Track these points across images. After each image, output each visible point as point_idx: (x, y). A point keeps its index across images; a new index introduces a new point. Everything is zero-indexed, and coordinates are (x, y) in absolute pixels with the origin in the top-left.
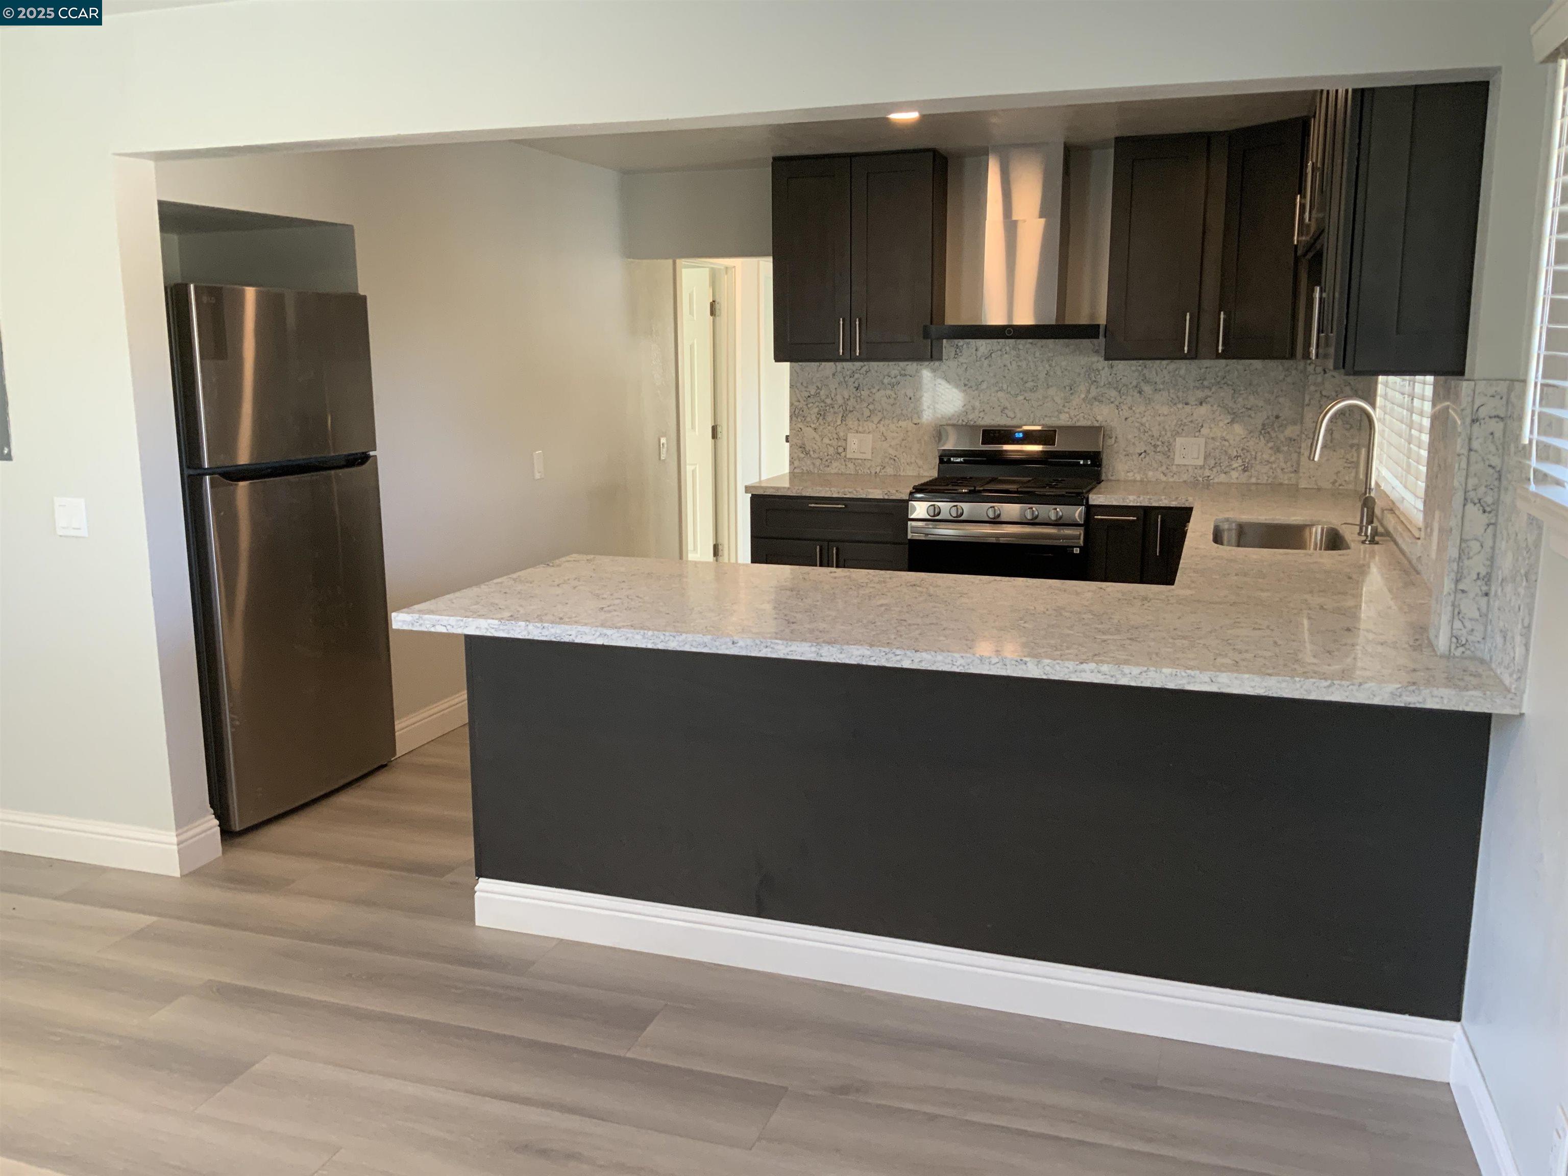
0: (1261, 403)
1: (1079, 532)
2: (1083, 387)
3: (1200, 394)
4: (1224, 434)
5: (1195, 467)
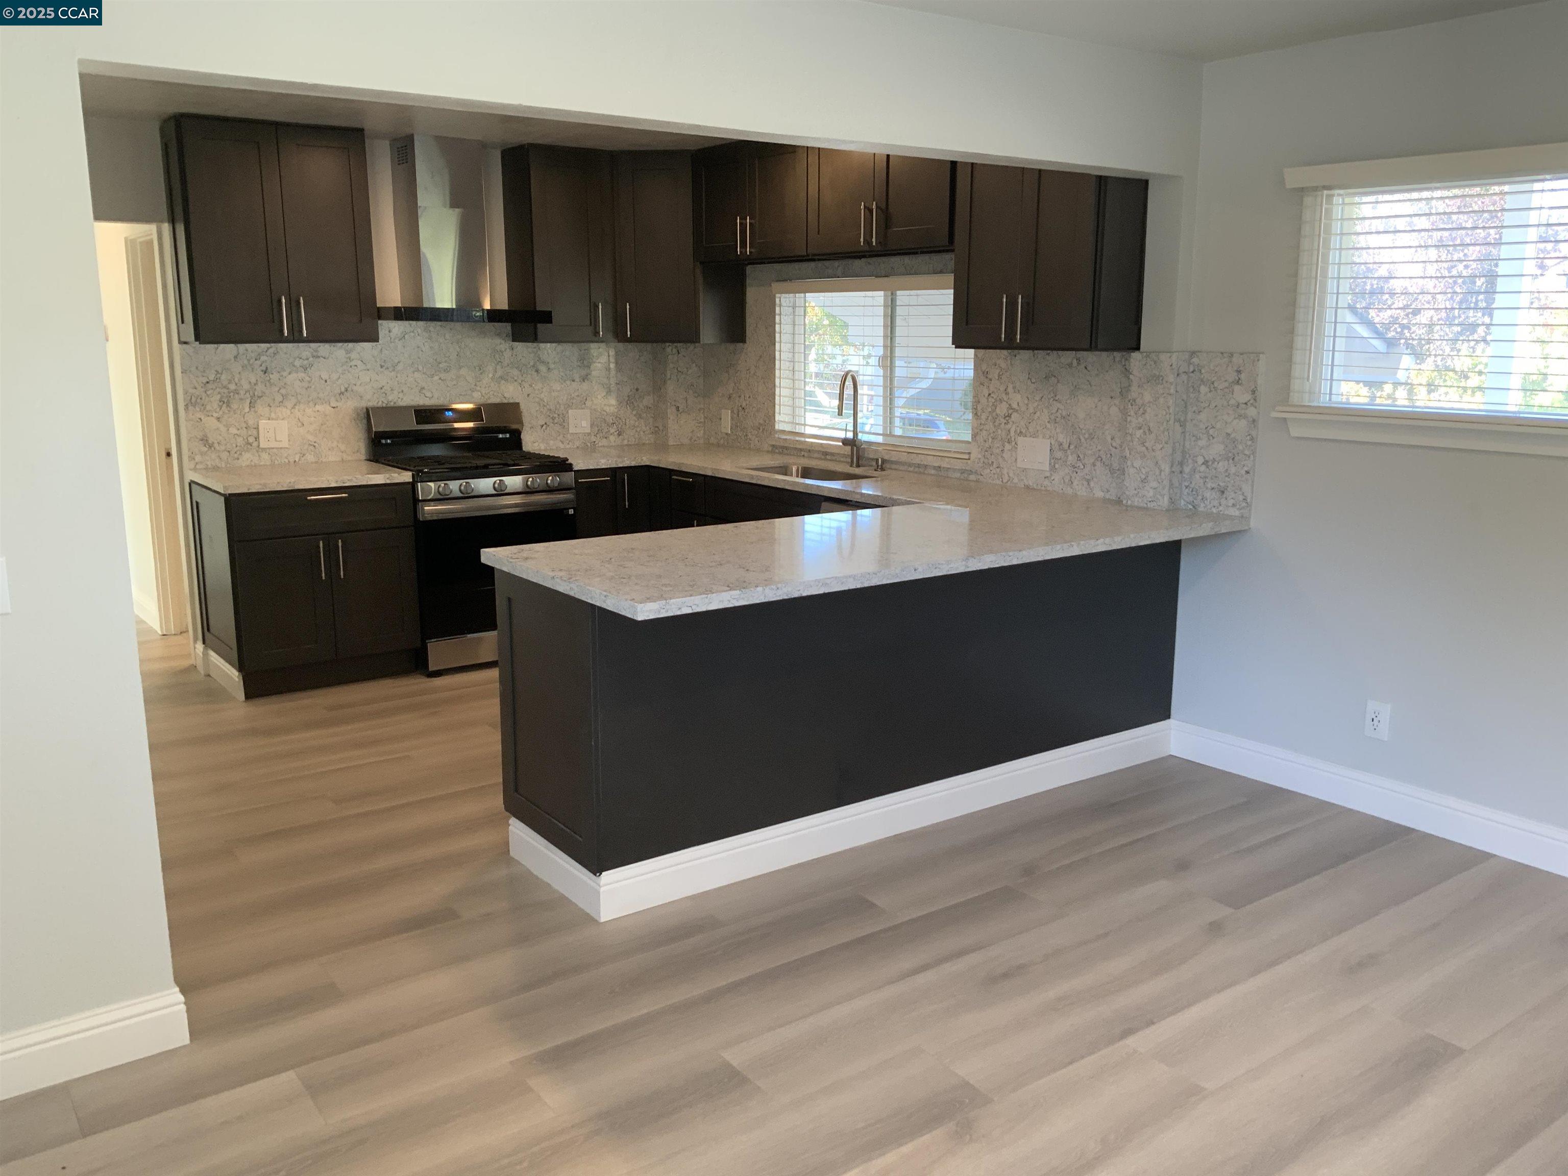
0: (625, 379)
1: (571, 495)
2: (490, 368)
3: (582, 372)
4: (603, 405)
5: (585, 434)
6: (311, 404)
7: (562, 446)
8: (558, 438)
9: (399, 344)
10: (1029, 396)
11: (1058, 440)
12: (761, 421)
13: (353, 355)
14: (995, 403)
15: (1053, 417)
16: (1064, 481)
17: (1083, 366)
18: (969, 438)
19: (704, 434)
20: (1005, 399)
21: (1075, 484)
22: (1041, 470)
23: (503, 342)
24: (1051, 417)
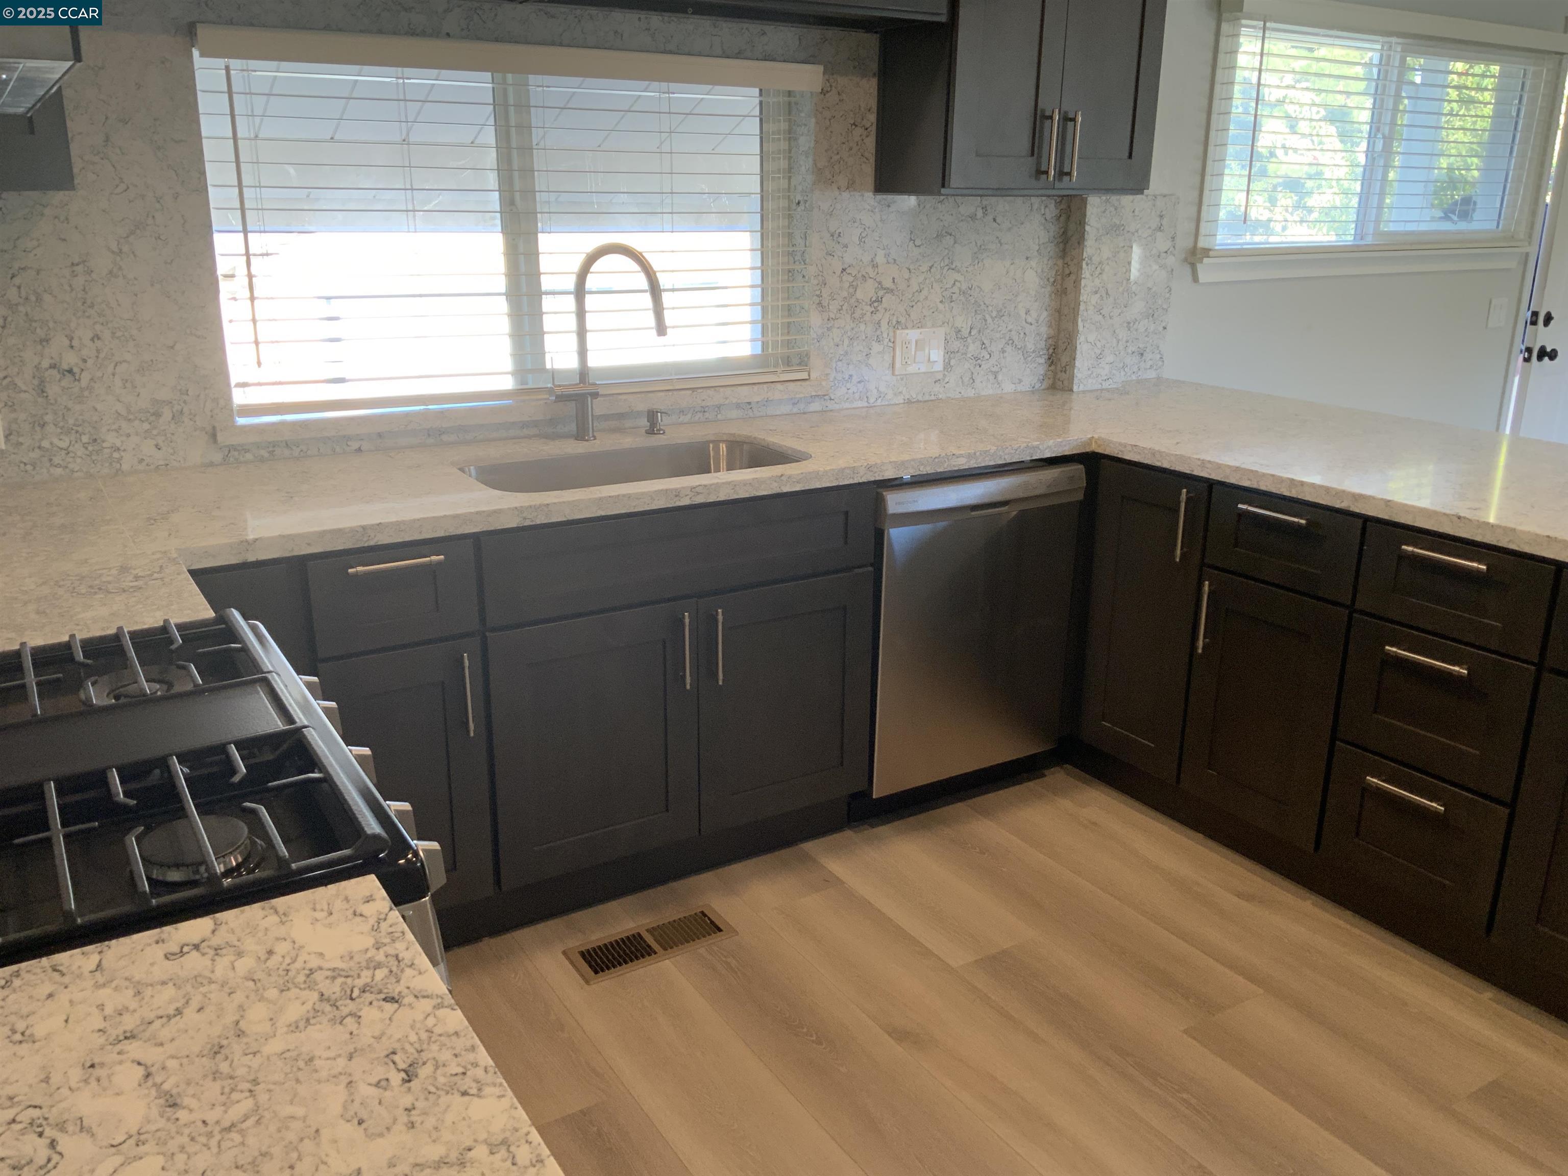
10: (911, 267)
11: (955, 325)
15: (947, 294)
16: (962, 382)
17: (990, 217)
20: (869, 276)
24: (944, 294)
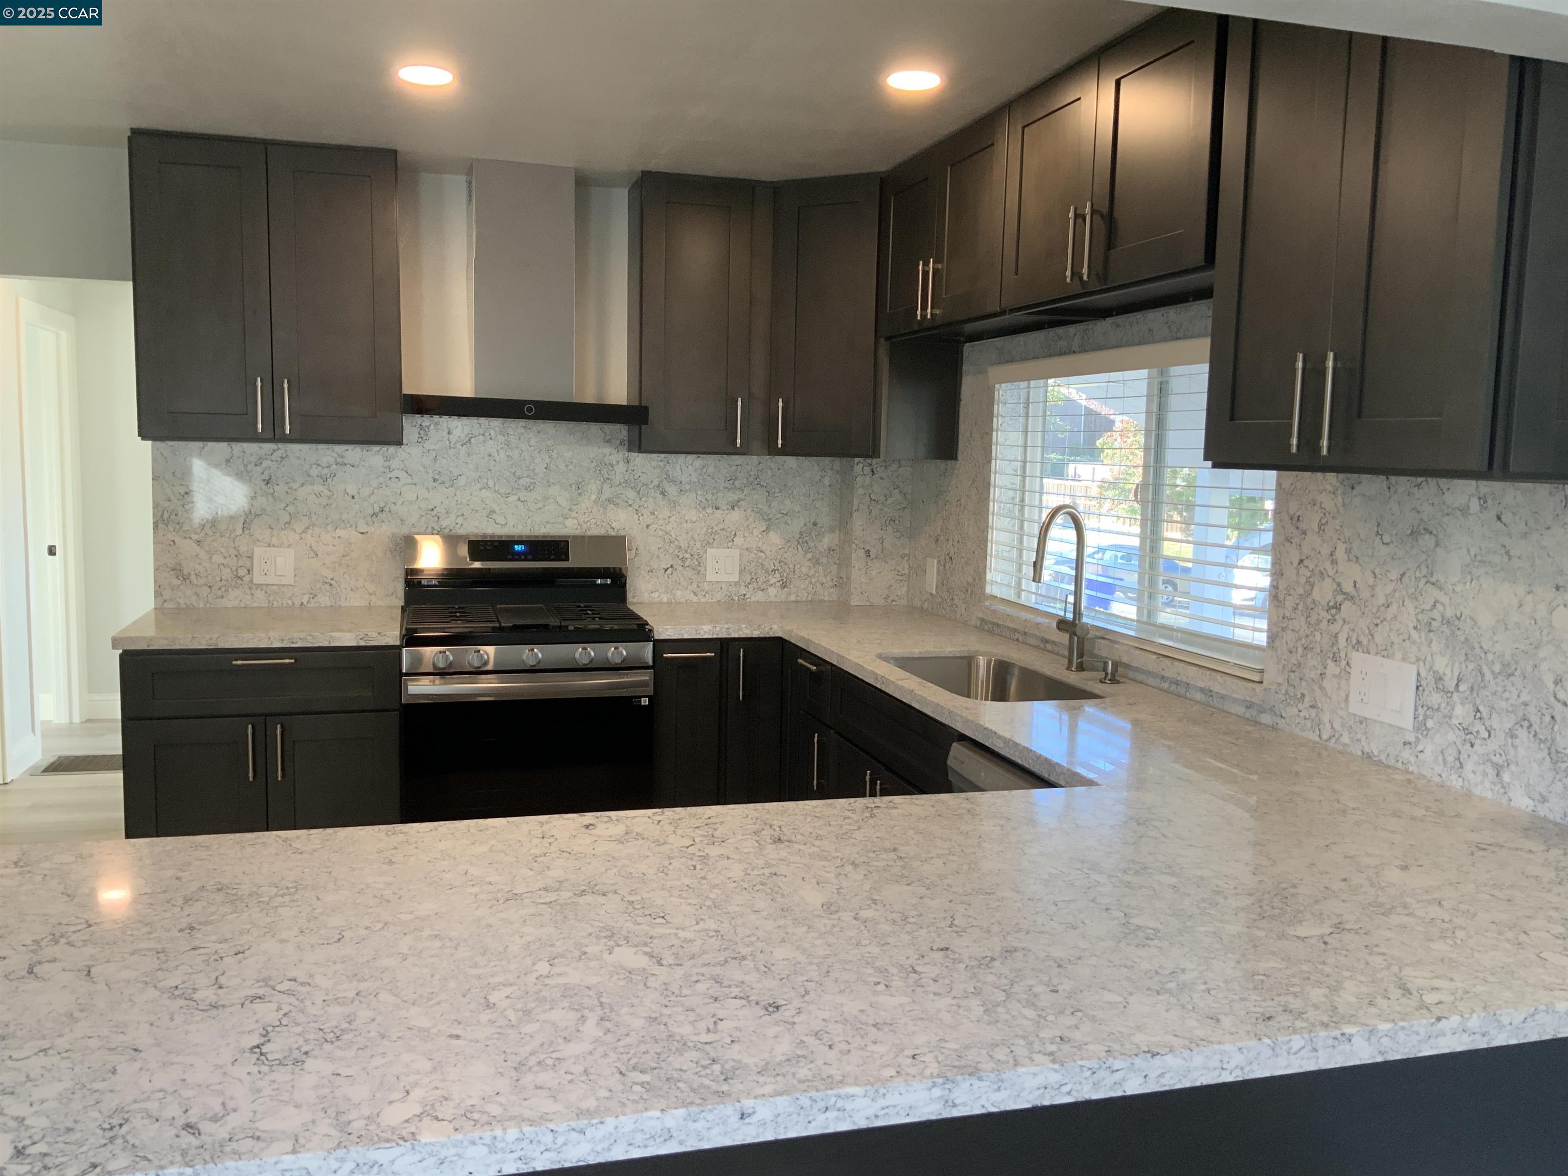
0: (797, 509)
1: (646, 677)
2: (594, 487)
3: (733, 497)
4: (760, 544)
5: (730, 584)
6: (329, 528)
7: (695, 599)
8: (690, 588)
9: (463, 450)
10: (1377, 571)
11: (1435, 668)
12: (970, 580)
13: (395, 464)
14: (1311, 580)
15: (1424, 618)
16: (1444, 760)
17: (1492, 513)
18: (1261, 639)
19: (908, 592)
20: (1331, 573)
21: (1469, 767)
22: (1399, 728)
23: (614, 451)
24: (1420, 617)
